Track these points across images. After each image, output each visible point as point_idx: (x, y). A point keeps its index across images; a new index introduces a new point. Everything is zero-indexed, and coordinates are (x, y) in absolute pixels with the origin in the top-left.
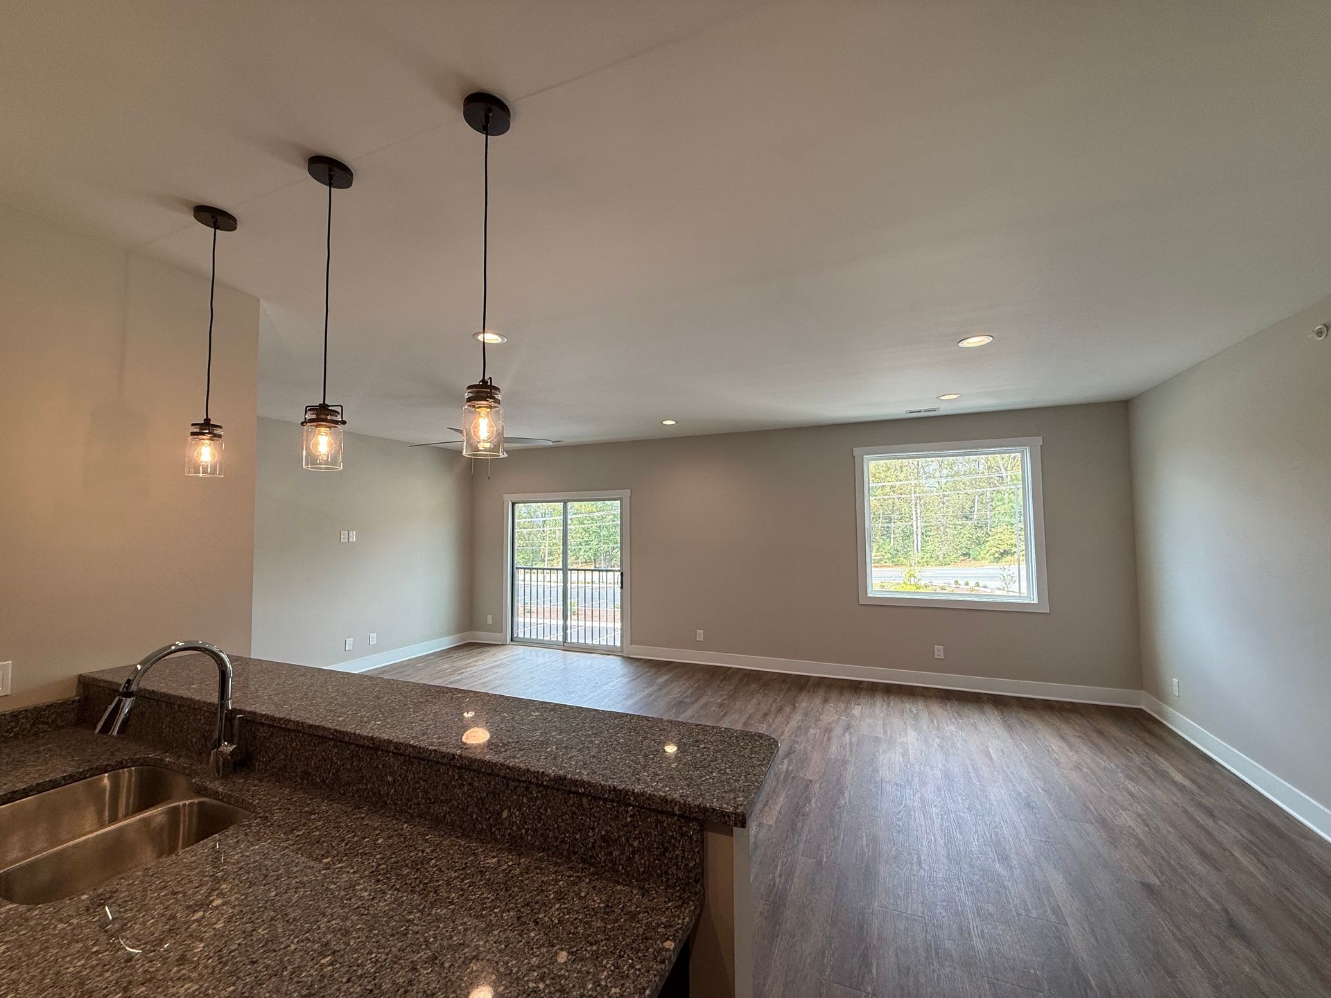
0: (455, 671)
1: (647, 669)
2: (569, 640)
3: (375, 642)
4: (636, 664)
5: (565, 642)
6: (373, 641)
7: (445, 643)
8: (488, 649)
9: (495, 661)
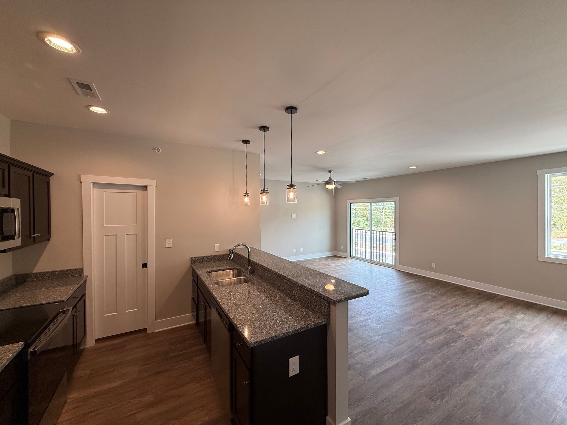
0: (327, 264)
1: (404, 276)
2: (373, 259)
3: (303, 251)
4: (400, 273)
5: (370, 260)
6: (302, 251)
7: (328, 254)
8: (341, 258)
9: (342, 263)
